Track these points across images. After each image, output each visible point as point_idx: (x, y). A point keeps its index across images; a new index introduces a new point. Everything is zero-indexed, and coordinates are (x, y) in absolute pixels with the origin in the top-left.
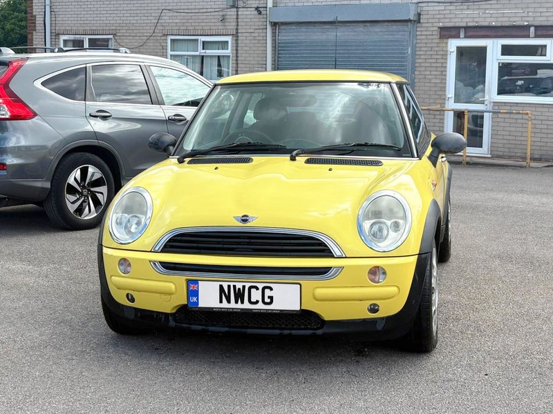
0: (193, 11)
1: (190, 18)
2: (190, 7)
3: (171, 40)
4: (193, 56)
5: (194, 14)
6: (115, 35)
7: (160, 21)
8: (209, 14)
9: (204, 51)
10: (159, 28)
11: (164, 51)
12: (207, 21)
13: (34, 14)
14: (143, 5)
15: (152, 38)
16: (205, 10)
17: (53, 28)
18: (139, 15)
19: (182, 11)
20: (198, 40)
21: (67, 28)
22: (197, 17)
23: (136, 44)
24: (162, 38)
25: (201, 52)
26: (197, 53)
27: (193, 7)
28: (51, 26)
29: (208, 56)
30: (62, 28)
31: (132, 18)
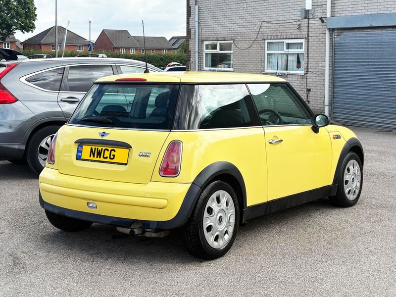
0: (281, 22)
1: (278, 27)
2: (279, 19)
3: (267, 43)
4: (281, 54)
5: (281, 24)
6: (234, 40)
7: (260, 30)
8: (290, 24)
9: (287, 50)
10: (260, 35)
11: (263, 51)
12: (289, 29)
13: (190, 28)
14: (251, 19)
15: (256, 41)
16: (288, 21)
17: (200, 37)
18: (248, 26)
19: (274, 22)
20: (283, 42)
21: (208, 37)
22: (283, 27)
23: (246, 46)
24: (262, 41)
25: (286, 51)
26: (283, 52)
27: (281, 19)
28: (199, 36)
29: (291, 54)
30: (205, 37)
31: (244, 29)
